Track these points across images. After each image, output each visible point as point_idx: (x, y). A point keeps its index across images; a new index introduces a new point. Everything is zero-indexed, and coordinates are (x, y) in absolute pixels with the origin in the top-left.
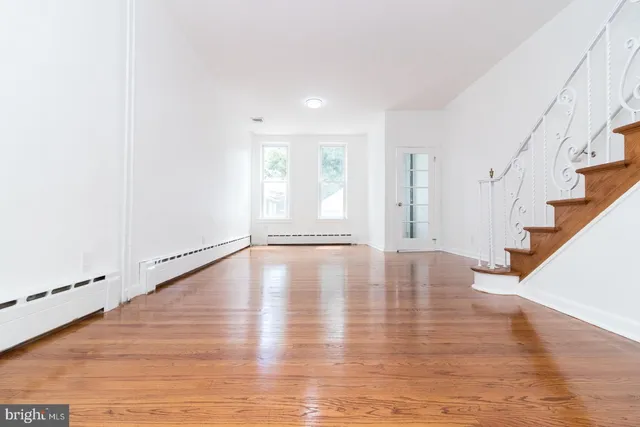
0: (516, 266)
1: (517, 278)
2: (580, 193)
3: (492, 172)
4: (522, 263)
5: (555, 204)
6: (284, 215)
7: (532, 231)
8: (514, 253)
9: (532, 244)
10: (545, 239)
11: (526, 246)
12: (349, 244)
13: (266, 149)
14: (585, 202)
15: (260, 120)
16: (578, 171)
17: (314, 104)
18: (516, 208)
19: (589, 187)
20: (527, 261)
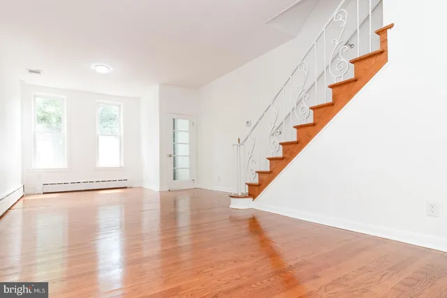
0: (251, 193)
1: (251, 199)
2: (280, 155)
3: (239, 140)
4: (254, 191)
5: (270, 159)
6: (61, 164)
7: (259, 173)
8: (250, 185)
9: (260, 180)
10: (265, 177)
11: (256, 181)
12: (126, 188)
13: (37, 98)
14: (282, 159)
15: (37, 72)
16: (280, 144)
17: (102, 69)
18: (251, 161)
19: (285, 152)
20: (257, 189)
